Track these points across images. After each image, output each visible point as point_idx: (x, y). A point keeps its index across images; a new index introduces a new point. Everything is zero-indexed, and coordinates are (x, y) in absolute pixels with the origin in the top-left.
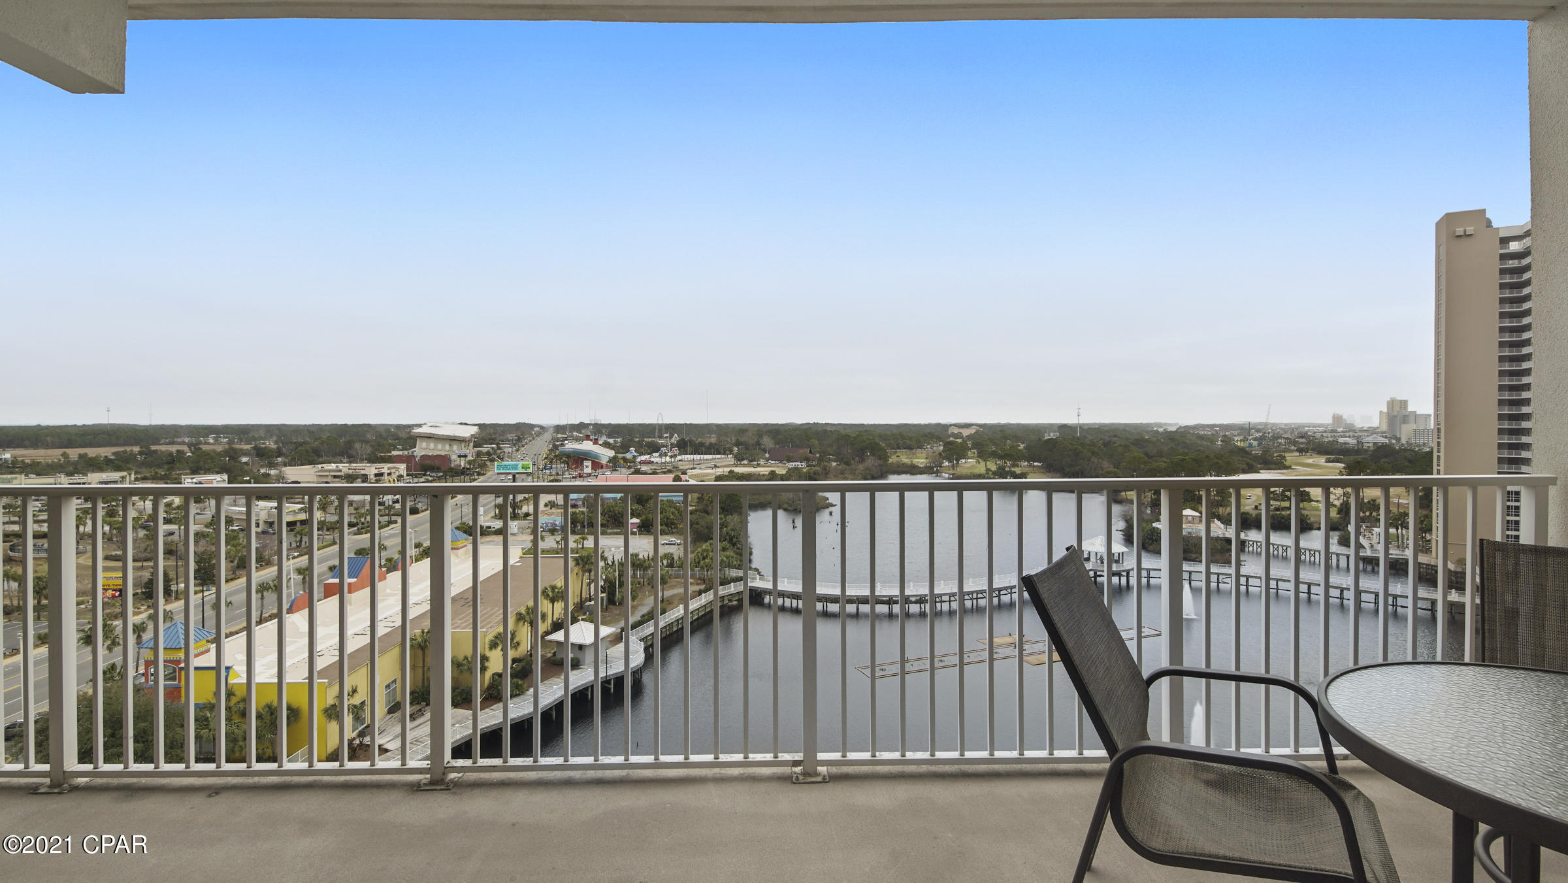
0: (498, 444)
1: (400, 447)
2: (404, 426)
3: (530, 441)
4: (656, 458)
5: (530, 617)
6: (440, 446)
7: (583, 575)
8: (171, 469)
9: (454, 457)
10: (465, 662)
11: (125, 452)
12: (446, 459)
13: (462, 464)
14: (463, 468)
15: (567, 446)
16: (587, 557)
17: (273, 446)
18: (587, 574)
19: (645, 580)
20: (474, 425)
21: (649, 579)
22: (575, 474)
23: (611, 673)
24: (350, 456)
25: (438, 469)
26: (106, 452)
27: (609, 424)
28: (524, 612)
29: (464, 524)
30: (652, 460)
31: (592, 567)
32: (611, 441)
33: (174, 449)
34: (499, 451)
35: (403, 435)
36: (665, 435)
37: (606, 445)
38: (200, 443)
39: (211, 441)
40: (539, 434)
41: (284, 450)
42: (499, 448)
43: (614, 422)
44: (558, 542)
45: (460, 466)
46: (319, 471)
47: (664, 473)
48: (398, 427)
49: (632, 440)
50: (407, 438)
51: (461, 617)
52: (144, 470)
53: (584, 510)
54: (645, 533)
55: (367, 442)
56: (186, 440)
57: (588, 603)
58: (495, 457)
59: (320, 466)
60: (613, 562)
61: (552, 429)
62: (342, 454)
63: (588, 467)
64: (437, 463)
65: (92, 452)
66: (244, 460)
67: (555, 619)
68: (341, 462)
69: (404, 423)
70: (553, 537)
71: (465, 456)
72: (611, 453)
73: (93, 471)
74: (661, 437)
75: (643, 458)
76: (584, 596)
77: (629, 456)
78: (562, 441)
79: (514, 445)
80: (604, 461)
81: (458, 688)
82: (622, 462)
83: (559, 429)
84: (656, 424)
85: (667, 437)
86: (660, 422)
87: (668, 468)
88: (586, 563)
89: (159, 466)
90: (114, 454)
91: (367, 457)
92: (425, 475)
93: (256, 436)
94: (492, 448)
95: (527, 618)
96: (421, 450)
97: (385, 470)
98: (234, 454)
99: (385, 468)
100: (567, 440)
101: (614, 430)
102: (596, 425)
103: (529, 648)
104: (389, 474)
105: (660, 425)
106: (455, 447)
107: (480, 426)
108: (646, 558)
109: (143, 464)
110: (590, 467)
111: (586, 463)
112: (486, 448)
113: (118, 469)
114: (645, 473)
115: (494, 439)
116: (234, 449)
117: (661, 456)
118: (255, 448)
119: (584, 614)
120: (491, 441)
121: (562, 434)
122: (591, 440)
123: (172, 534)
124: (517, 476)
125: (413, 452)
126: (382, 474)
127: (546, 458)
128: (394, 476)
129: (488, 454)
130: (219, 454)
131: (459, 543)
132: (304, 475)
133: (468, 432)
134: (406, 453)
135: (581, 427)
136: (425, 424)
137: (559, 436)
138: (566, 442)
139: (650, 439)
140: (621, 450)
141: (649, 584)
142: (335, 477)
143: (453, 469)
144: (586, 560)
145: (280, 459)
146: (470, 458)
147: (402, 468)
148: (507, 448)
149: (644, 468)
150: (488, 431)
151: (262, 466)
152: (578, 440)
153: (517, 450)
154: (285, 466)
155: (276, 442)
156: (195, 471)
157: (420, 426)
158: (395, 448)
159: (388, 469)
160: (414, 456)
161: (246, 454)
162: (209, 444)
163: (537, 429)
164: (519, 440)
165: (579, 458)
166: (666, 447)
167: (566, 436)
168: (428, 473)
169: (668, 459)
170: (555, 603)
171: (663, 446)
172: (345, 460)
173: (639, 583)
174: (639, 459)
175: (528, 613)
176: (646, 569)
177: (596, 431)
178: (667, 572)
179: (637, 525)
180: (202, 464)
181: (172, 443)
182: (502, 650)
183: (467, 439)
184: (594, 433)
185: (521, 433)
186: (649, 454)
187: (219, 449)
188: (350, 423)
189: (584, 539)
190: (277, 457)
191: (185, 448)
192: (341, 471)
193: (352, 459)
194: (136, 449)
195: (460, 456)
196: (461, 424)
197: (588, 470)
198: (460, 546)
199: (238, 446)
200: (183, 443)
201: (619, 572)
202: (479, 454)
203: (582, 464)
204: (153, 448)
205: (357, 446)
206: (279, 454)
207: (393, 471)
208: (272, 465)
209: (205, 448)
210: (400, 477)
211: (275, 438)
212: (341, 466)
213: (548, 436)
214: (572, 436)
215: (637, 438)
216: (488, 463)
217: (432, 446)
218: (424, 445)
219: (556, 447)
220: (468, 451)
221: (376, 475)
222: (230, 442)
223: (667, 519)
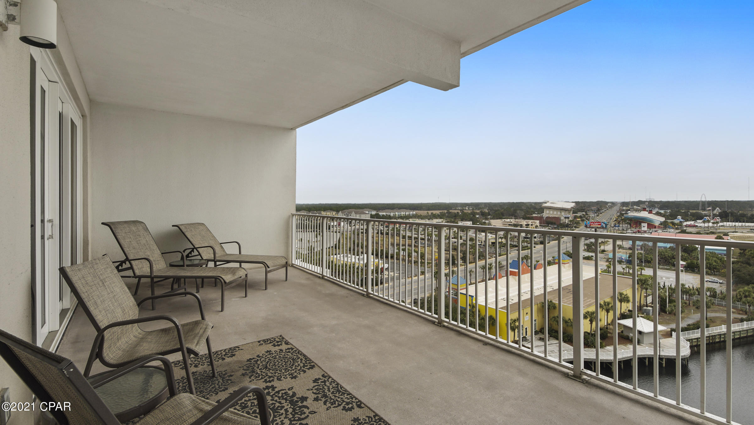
0: (586, 212)
1: (536, 213)
2: (538, 203)
3: (606, 211)
4: (699, 223)
5: (607, 307)
6: (555, 213)
7: (641, 291)
8: (455, 219)
9: (562, 218)
10: (569, 321)
11: (443, 212)
12: (558, 219)
13: (567, 222)
14: (567, 224)
15: (629, 214)
16: (645, 280)
17: (487, 211)
18: (644, 290)
19: (691, 302)
20: (573, 202)
21: (694, 302)
22: (635, 230)
23: (663, 354)
24: (515, 216)
25: (554, 224)
26: (437, 212)
27: (661, 202)
28: (602, 304)
29: (568, 252)
30: (696, 224)
31: (648, 287)
32: (662, 212)
33: (456, 211)
34: (587, 216)
35: (538, 207)
36: (709, 208)
37: (658, 214)
38: (463, 209)
39: (467, 209)
40: (611, 207)
41: (491, 213)
42: (587, 214)
43: (663, 200)
44: (624, 269)
45: (566, 222)
46: (503, 222)
47: (707, 234)
48: (536, 203)
49: (679, 211)
50: (540, 209)
51: (567, 298)
52: (448, 219)
53: (642, 252)
54: (691, 271)
55: (522, 210)
56: (460, 208)
57: (645, 308)
58: (584, 219)
59: (504, 220)
60: (664, 286)
61: (619, 204)
62: (512, 215)
63: (644, 226)
64: (554, 221)
65: (434, 212)
66: (477, 216)
67: (622, 312)
68: (512, 219)
69: (538, 202)
70: (621, 265)
71: (568, 218)
72: (663, 219)
73: (435, 219)
74: (704, 210)
75: (689, 223)
76: (642, 303)
77: (676, 221)
78: (625, 211)
79: (596, 213)
80: (657, 224)
81: (566, 333)
82: (671, 225)
83: (624, 204)
84: (699, 201)
85: (710, 210)
86: (703, 200)
87: (711, 230)
88: (644, 284)
89: (452, 218)
90: (440, 213)
91: (522, 217)
92: (548, 226)
93: (481, 207)
94: (583, 214)
95: (605, 307)
96: (546, 214)
97: (530, 223)
98: (474, 214)
99: (530, 222)
100: (630, 211)
101: (664, 205)
102: (650, 202)
103: (606, 324)
104: (532, 225)
105: (702, 202)
106: (563, 213)
107: (576, 202)
108: (691, 288)
109: (448, 217)
110: (646, 227)
111: (643, 224)
112: (579, 214)
113: (441, 218)
114: (691, 233)
115: (584, 210)
116: (473, 212)
117: (704, 222)
118: (481, 212)
119: (643, 314)
120: (582, 210)
121: (626, 207)
122: (647, 211)
123: (455, 242)
124: (597, 229)
125: (542, 215)
126: (528, 225)
127: (615, 220)
128: (534, 226)
129: (581, 217)
130: (469, 214)
131: (565, 261)
132: (497, 223)
133: (570, 206)
134: (539, 215)
135: (639, 203)
136: (548, 202)
137: (624, 208)
138: (629, 212)
139: (694, 211)
140: (670, 218)
141: (694, 305)
142: (509, 225)
143: (562, 224)
144: (643, 282)
145: (489, 217)
146: (570, 219)
147: (537, 222)
148: (592, 215)
149: (689, 230)
150: (580, 205)
151: (483, 219)
152: (637, 210)
153: (597, 216)
154: (491, 219)
155: (488, 210)
156: (462, 220)
157: (546, 203)
158: (534, 213)
159: (531, 222)
160: (543, 217)
161: (478, 214)
162: (466, 210)
163: (610, 204)
164: (599, 210)
165: (638, 221)
166: (709, 216)
167: (629, 208)
168: (550, 225)
169: (711, 224)
170: (623, 303)
171: (706, 216)
172: (513, 218)
173: (686, 303)
174: (685, 224)
175: (605, 305)
176: (691, 295)
177: (651, 205)
178: (710, 300)
179: (684, 266)
180: (464, 217)
181: (455, 209)
182: (590, 320)
183: (569, 209)
184: (649, 207)
185: (600, 206)
186: (693, 221)
187: (469, 212)
188: (515, 202)
189: (642, 269)
190: (488, 216)
191: (459, 211)
192: (511, 222)
193: (516, 217)
194: (446, 211)
195: (565, 218)
196: (566, 202)
197: (645, 229)
198: (566, 262)
199: (475, 211)
200: (459, 210)
201: (669, 293)
202: (576, 217)
203: (640, 225)
204: (450, 211)
205: (518, 212)
206: (489, 215)
207: (533, 223)
208: (487, 219)
209: (465, 211)
210: (536, 227)
211: (487, 208)
212: (512, 220)
213: (616, 208)
214: (633, 208)
215: (683, 210)
216: (581, 222)
217: (551, 212)
218: (548, 212)
219: (622, 215)
220: (570, 215)
221: (526, 225)
222: (473, 209)
223: (710, 264)
